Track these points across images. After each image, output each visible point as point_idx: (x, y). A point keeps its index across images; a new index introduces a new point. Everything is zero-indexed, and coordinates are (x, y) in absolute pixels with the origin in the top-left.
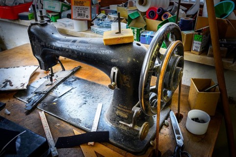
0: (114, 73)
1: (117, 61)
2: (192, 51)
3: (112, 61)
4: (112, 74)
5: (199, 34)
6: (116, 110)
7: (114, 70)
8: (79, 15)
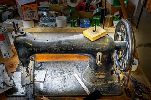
0: (100, 56)
1: (101, 48)
2: (113, 27)
3: (97, 49)
4: (98, 57)
5: (117, 17)
6: (96, 76)
7: (99, 54)
8: (29, 17)
